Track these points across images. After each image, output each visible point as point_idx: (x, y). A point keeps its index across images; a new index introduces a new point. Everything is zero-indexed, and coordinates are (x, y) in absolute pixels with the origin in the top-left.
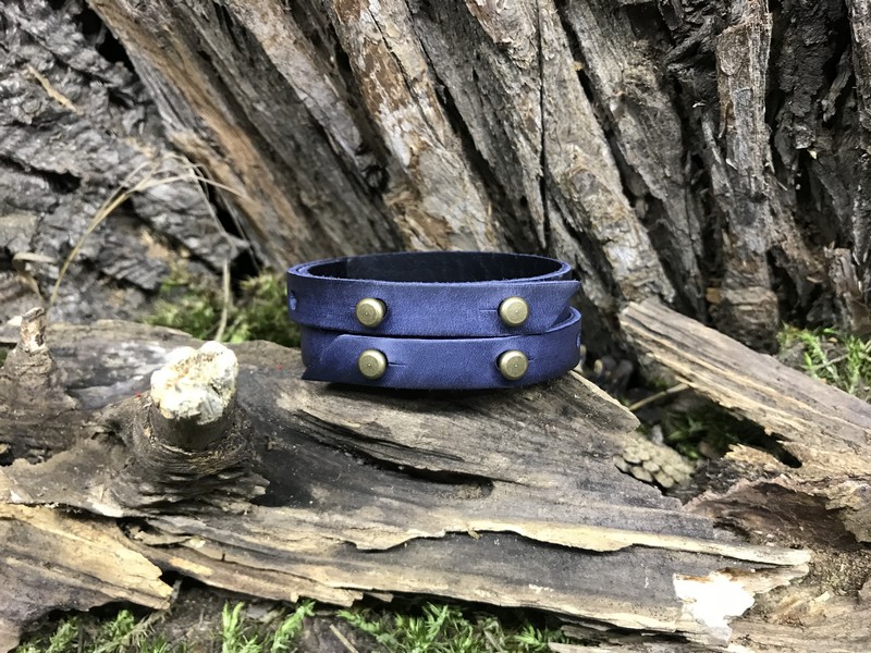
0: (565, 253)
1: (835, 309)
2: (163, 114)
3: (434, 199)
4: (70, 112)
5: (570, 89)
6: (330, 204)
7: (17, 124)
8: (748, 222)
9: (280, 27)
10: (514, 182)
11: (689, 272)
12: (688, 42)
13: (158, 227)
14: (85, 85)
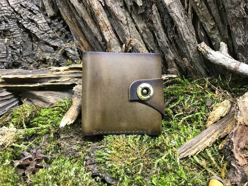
2: (74, 38)
3: (113, 49)
4: (58, 37)
5: (134, 29)
7: (50, 38)
8: (168, 54)
9: (89, 20)
12: (149, 19)
13: (70, 58)
14: (62, 34)
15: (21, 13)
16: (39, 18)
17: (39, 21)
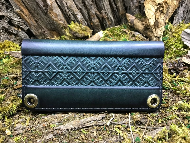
0: (72, 17)
1: (105, 21)
2: (14, 8)
3: (54, 10)
8: (92, 9)
10: (64, 8)
11: (87, 20)
13: (16, 24)
14: (3, 5)
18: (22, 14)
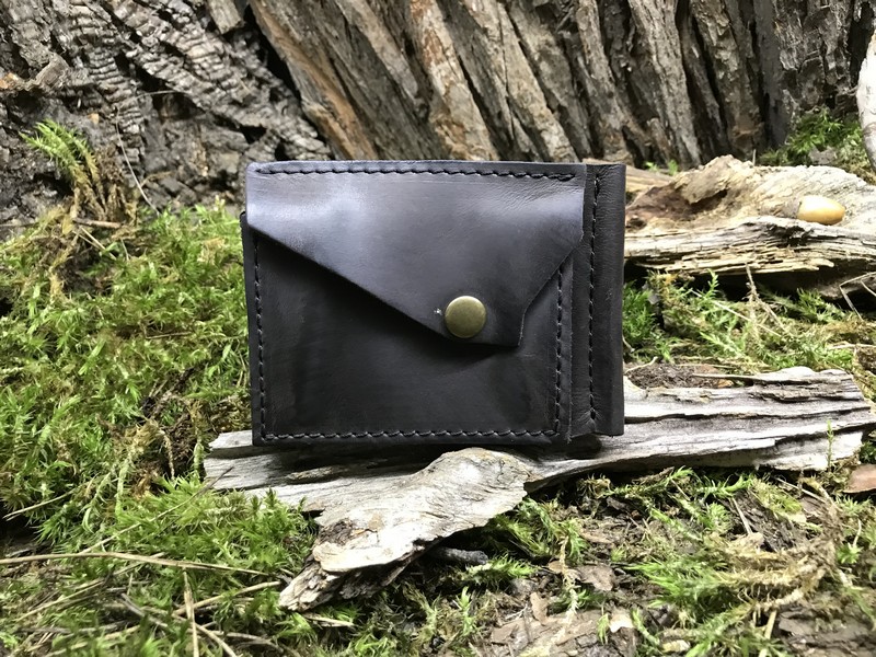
0: (523, 142)
2: (303, 97)
4: (255, 98)
5: (515, 50)
6: (393, 140)
7: (234, 103)
8: (608, 110)
9: (381, 33)
10: (494, 103)
12: (565, 19)
14: (260, 87)
15: (138, 23)
16: (192, 39)
17: (194, 48)
18: (331, 121)
